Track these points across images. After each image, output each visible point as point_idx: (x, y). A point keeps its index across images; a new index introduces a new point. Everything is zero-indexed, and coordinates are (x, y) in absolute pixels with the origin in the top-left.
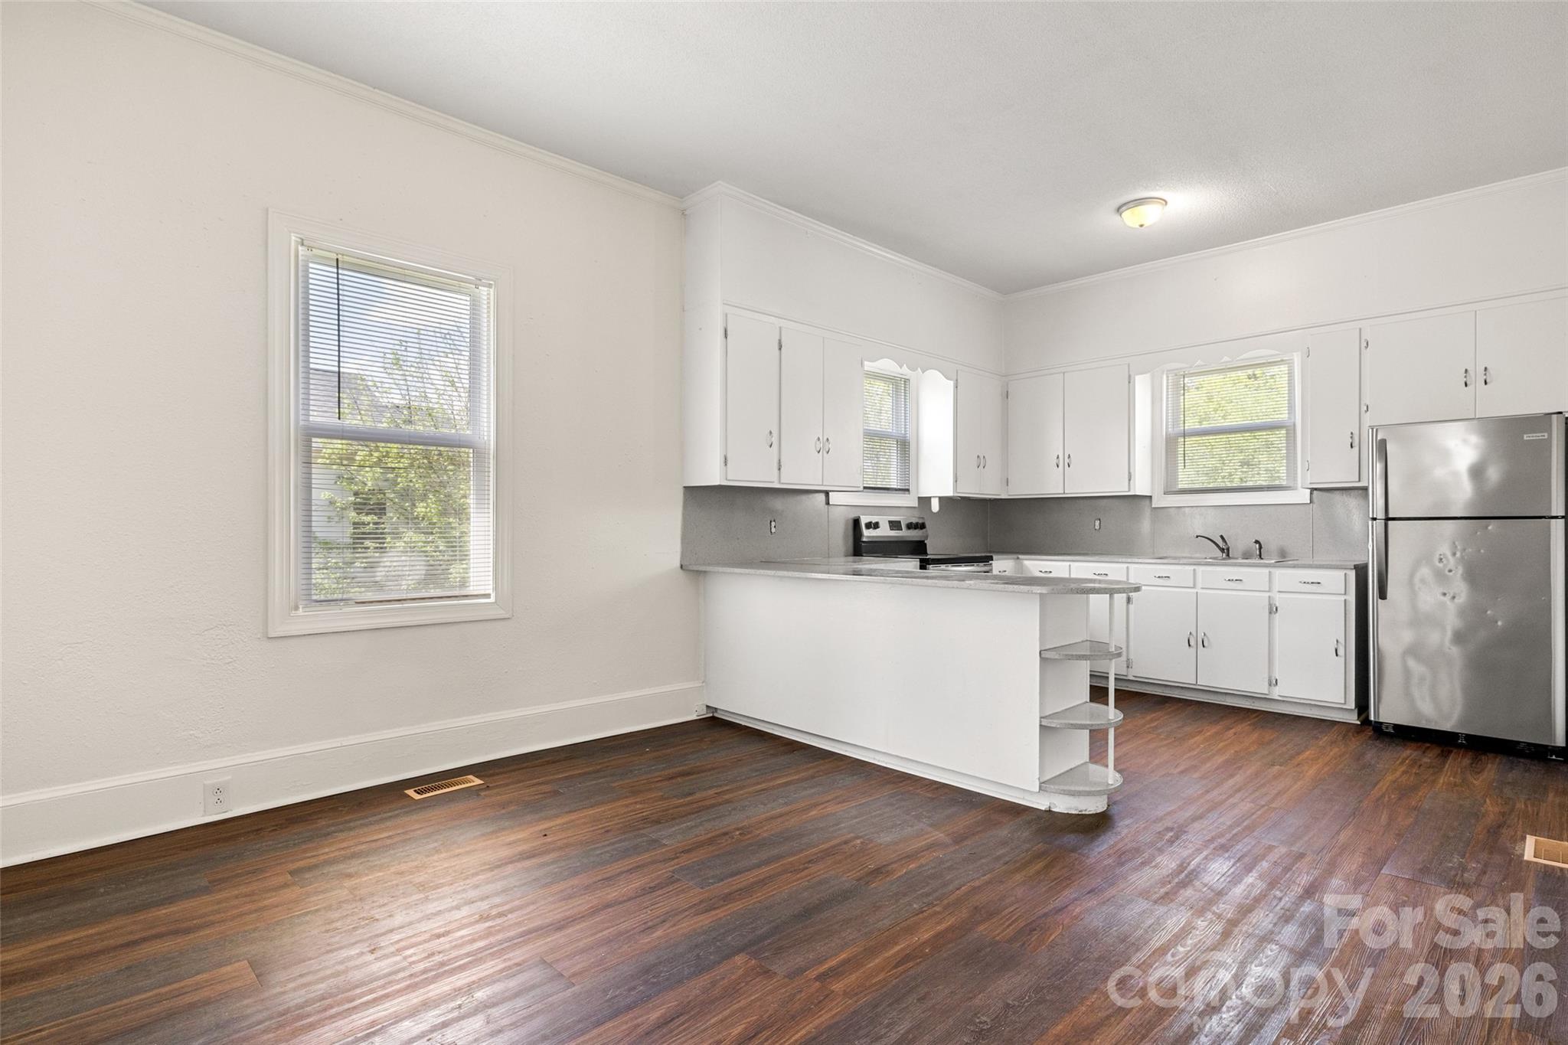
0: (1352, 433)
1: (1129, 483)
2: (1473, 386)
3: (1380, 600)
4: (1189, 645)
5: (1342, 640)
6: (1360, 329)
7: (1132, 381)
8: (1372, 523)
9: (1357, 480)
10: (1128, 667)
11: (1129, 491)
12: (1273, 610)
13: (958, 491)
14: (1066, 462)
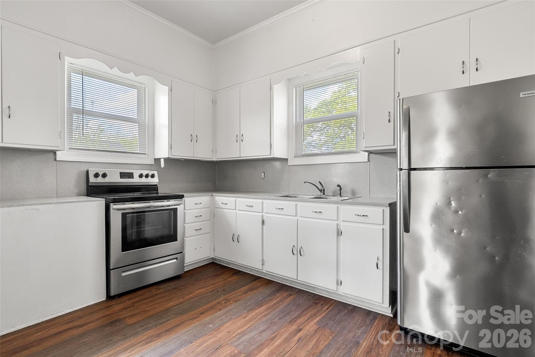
0: (389, 113)
1: (271, 150)
2: (468, 72)
3: (404, 233)
4: (293, 254)
5: (381, 258)
6: (395, 41)
7: (272, 89)
8: (400, 173)
9: (393, 144)
10: (263, 264)
11: (270, 155)
12: (339, 233)
13: (172, 155)
14: (240, 139)
